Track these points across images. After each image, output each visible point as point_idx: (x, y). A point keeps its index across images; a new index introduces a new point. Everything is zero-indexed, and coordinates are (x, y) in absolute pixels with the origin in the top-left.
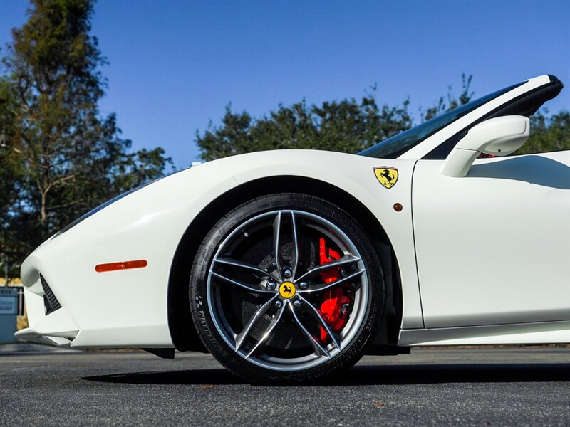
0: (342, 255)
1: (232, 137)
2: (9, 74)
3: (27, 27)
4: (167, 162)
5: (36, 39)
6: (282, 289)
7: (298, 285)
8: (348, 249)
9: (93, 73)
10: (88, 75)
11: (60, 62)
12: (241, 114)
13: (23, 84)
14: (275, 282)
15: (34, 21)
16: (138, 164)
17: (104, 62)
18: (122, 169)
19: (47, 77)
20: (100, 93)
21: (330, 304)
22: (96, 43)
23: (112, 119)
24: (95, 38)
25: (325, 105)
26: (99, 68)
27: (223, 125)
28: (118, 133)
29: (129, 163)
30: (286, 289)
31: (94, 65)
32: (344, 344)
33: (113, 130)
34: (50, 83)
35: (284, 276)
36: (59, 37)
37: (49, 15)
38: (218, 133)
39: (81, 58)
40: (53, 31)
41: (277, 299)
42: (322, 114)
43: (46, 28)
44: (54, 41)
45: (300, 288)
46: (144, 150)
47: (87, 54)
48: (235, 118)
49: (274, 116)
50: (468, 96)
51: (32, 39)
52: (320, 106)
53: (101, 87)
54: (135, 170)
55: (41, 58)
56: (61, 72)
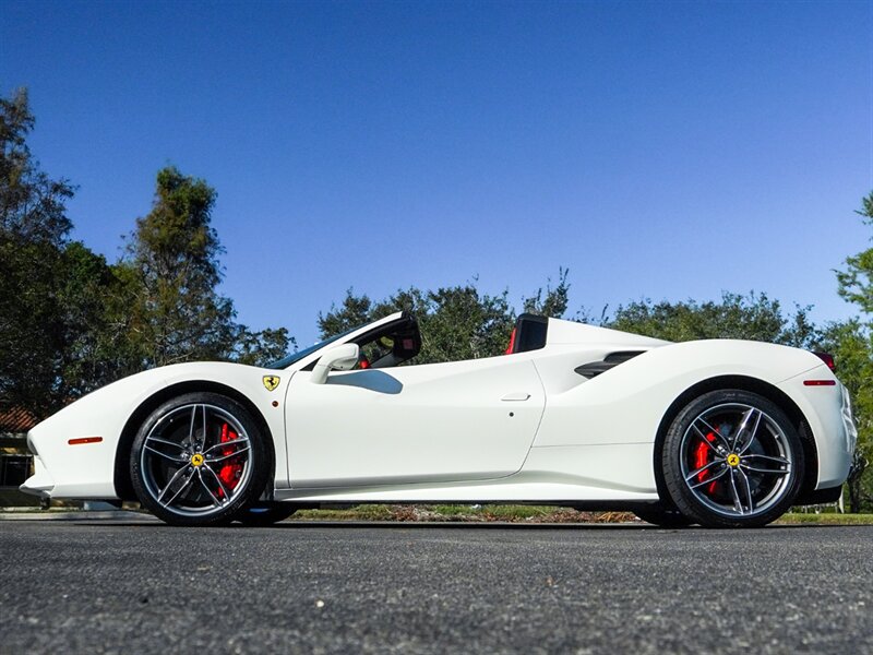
0: (237, 436)
1: (351, 319)
2: (133, 259)
3: (150, 217)
4: (290, 342)
5: (159, 228)
6: (194, 459)
7: (205, 457)
8: (241, 432)
9: (211, 261)
10: (207, 263)
11: (180, 250)
12: (361, 298)
13: (145, 269)
14: (189, 454)
15: (158, 212)
16: (263, 342)
17: (223, 251)
18: (247, 347)
19: (167, 264)
20: (217, 280)
21: (226, 471)
22: (216, 235)
23: (229, 304)
24: (214, 230)
25: (441, 291)
26: (217, 257)
27: (345, 308)
28: (232, 318)
29: (252, 342)
30: (197, 459)
31: (212, 255)
32: (232, 499)
33: (228, 314)
34: (171, 269)
35: (196, 450)
36: (180, 227)
37: (172, 206)
38: (339, 316)
39: (201, 247)
40: (175, 220)
41: (190, 466)
42: (437, 300)
43: (169, 219)
44: (176, 230)
45: (207, 458)
46: (269, 330)
47: (206, 244)
48: (356, 301)
49: (393, 300)
50: (565, 288)
51: (155, 227)
52: (436, 293)
53: (218, 274)
54: (260, 349)
55: (162, 246)
56: (182, 259)
